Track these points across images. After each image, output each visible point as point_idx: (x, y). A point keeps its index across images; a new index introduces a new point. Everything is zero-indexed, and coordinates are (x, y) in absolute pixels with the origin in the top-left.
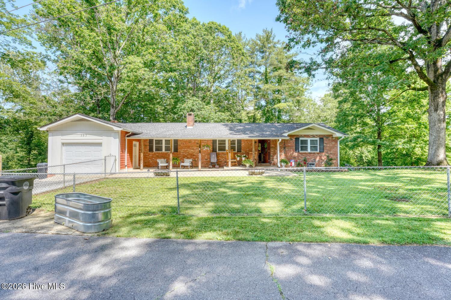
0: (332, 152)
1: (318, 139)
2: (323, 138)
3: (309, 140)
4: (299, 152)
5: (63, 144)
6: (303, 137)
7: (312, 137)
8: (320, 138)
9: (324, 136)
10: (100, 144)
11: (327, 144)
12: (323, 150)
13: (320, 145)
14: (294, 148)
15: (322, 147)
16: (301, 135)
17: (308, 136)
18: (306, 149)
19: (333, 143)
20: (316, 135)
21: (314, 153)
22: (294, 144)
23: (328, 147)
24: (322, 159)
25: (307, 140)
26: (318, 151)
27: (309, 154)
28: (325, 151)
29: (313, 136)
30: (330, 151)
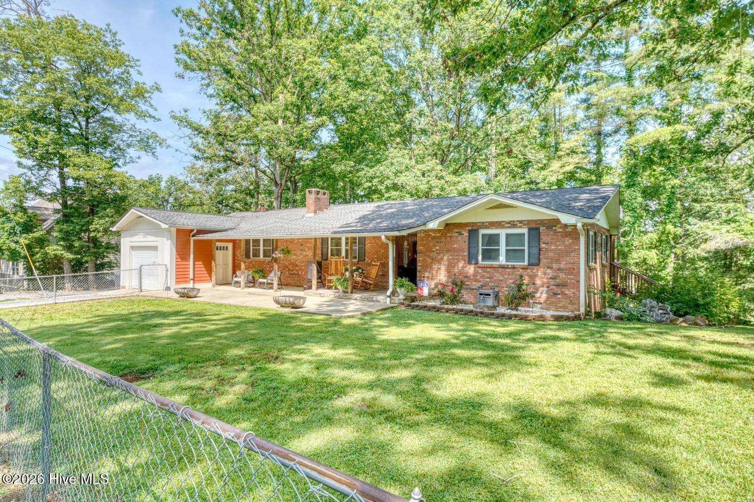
0: (562, 266)
1: (525, 231)
2: (538, 229)
3: (503, 233)
4: (477, 263)
5: (132, 248)
6: (487, 227)
7: (509, 227)
8: (530, 230)
9: (542, 222)
10: (155, 248)
11: (551, 245)
12: (539, 260)
13: (529, 247)
14: (466, 254)
15: (535, 251)
16: (483, 223)
17: (499, 225)
18: (496, 258)
19: (568, 241)
20: (521, 222)
21: (514, 268)
22: (467, 244)
23: (552, 251)
24: (534, 284)
25: (499, 235)
26: (526, 263)
27: (500, 270)
28: (544, 261)
29: (513, 224)
30: (558, 261)
